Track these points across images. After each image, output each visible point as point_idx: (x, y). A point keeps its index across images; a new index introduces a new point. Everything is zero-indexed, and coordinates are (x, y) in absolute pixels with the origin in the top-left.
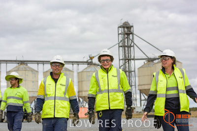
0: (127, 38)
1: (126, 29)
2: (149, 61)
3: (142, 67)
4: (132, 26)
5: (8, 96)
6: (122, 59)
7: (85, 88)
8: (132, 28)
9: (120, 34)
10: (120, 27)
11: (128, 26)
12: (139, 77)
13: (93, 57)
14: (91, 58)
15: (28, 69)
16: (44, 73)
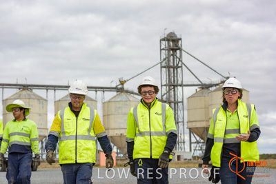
0: (172, 55)
1: (171, 43)
2: (203, 88)
3: (193, 96)
4: (180, 39)
5: (10, 132)
6: (165, 85)
7: (113, 125)
8: (180, 41)
9: (163, 49)
10: (164, 40)
11: (174, 38)
12: (188, 110)
13: (125, 81)
14: (122, 83)
15: (33, 97)
16: (55, 102)
